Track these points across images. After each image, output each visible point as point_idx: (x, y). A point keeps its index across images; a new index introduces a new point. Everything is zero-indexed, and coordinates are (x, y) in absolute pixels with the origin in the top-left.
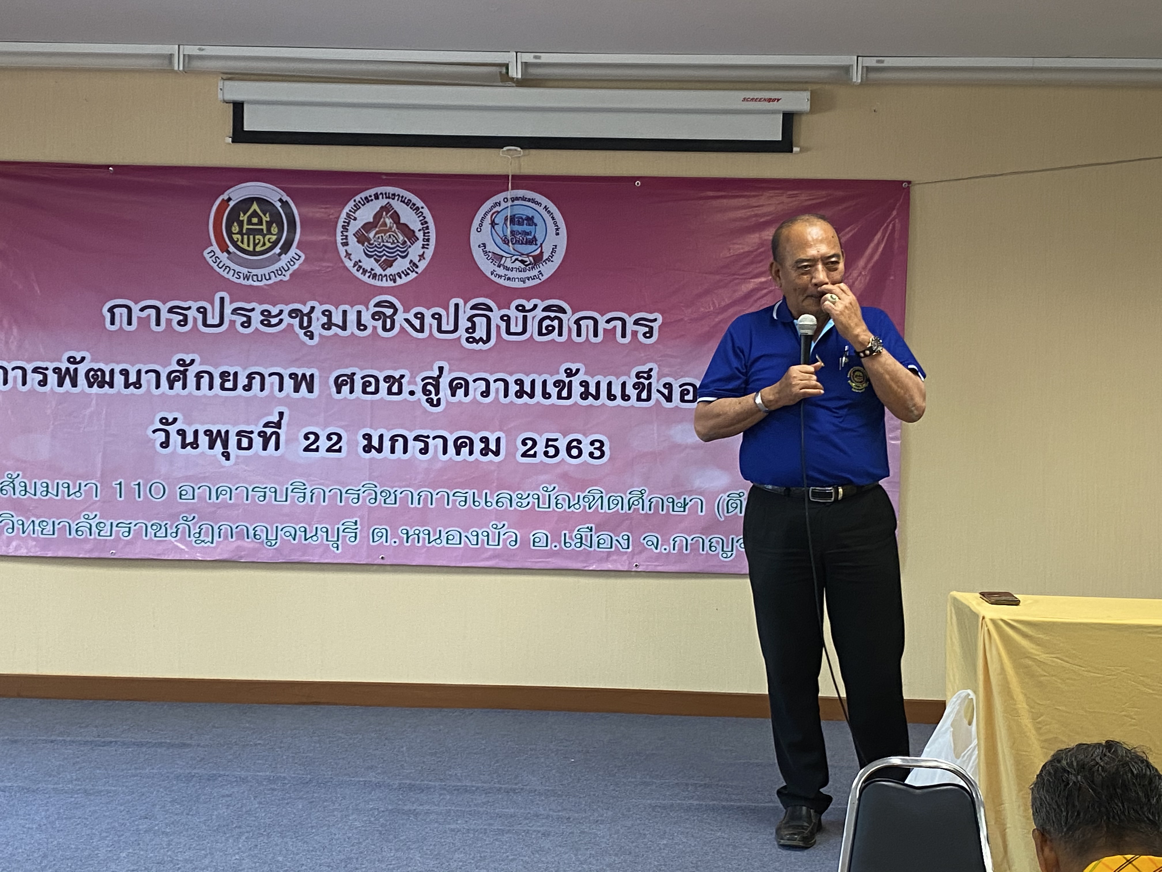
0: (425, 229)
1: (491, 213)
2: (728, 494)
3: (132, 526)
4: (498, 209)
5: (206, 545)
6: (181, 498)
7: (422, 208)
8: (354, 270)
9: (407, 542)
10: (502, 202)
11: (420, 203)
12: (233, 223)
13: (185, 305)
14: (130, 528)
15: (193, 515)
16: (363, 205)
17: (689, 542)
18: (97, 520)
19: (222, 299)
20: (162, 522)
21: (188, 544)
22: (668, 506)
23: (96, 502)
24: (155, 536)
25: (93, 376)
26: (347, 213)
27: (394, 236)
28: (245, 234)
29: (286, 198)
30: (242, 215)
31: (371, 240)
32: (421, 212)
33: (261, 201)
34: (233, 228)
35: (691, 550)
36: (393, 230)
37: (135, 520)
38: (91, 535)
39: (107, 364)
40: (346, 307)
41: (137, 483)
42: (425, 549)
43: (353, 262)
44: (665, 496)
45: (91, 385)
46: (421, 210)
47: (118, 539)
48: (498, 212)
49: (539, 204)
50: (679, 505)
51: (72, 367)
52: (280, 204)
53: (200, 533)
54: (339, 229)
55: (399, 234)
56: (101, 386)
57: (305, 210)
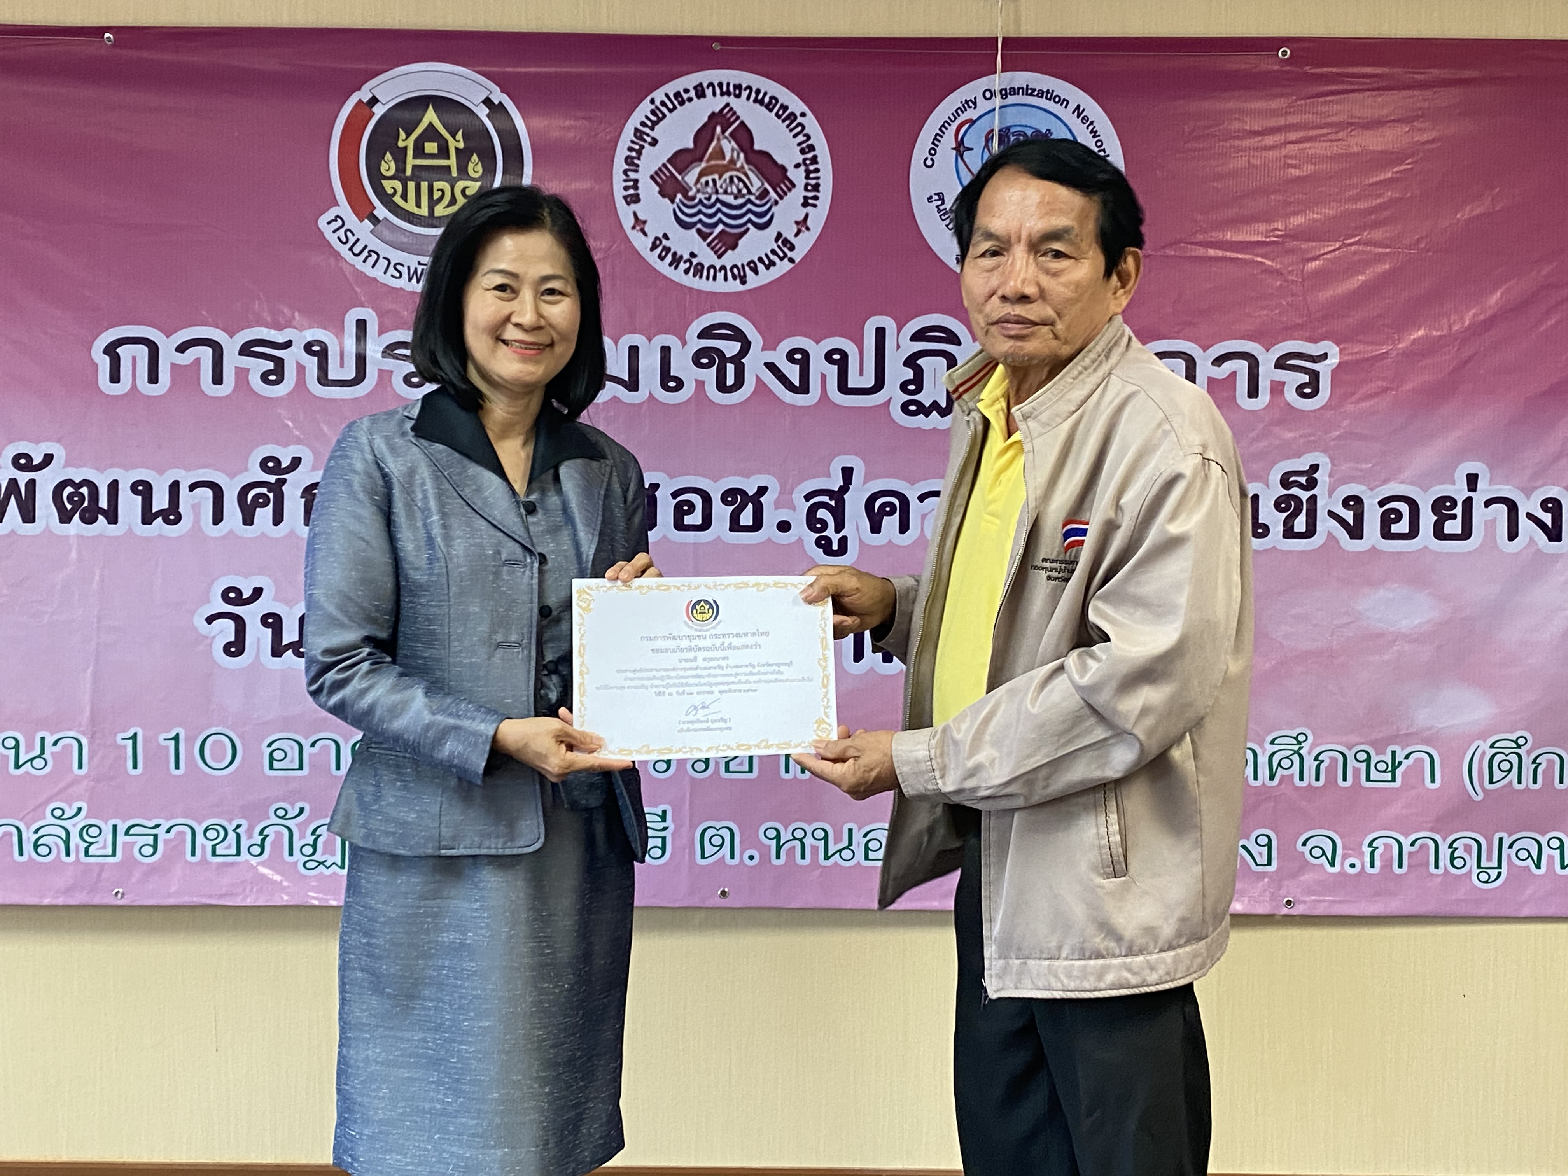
0: (810, 165)
1: (955, 126)
2: (1490, 741)
3: (160, 831)
4: (971, 114)
5: (327, 872)
6: (271, 767)
7: (803, 115)
8: (652, 258)
9: (778, 857)
10: (980, 100)
11: (796, 105)
12: (385, 154)
13: (279, 337)
14: (156, 836)
15: (299, 805)
16: (671, 111)
17: (1407, 849)
18: (82, 820)
19: (361, 324)
20: (230, 821)
21: (288, 871)
22: (1357, 771)
23: (77, 780)
24: (214, 854)
25: (70, 498)
26: (636, 130)
27: (740, 179)
28: (411, 179)
29: (498, 97)
30: (403, 135)
31: (691, 189)
32: (799, 124)
33: (443, 104)
34: (384, 167)
35: (1410, 866)
36: (739, 165)
37: (167, 819)
38: (68, 854)
39: (101, 469)
40: (637, 339)
41: (173, 735)
42: (817, 872)
43: (651, 239)
44: (1350, 749)
45: (65, 517)
46: (800, 120)
47: (129, 862)
48: (973, 122)
49: (1064, 102)
50: (1381, 766)
51: (23, 478)
52: (488, 111)
53: (314, 846)
54: (619, 165)
55: (750, 173)
56: (89, 518)
57: (540, 123)
